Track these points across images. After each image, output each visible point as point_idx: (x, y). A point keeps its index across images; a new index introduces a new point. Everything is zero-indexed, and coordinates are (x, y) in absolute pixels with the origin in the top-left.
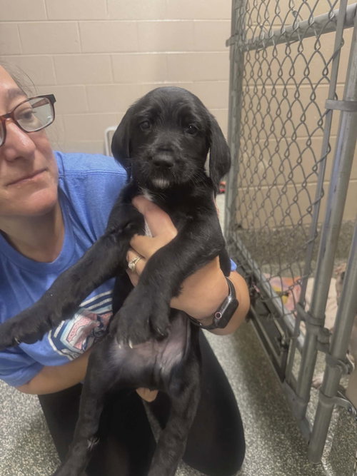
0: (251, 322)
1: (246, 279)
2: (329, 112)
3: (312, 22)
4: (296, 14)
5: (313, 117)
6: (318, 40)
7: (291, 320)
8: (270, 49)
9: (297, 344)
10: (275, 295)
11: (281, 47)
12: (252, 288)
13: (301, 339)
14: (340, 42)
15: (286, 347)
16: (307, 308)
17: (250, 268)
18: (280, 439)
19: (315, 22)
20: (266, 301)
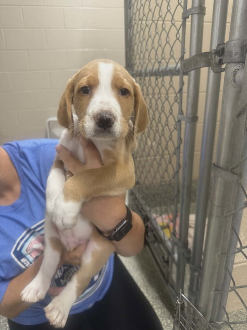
0: (147, 247)
1: (142, 218)
2: (179, 121)
3: (168, 69)
4: (159, 63)
5: (172, 122)
6: (171, 80)
7: (169, 244)
8: (147, 78)
9: (173, 259)
10: (159, 228)
11: (153, 78)
12: (146, 225)
13: (176, 256)
14: (182, 83)
15: (167, 262)
16: (177, 236)
17: (145, 211)
18: (168, 323)
19: (170, 70)
20: (154, 232)
